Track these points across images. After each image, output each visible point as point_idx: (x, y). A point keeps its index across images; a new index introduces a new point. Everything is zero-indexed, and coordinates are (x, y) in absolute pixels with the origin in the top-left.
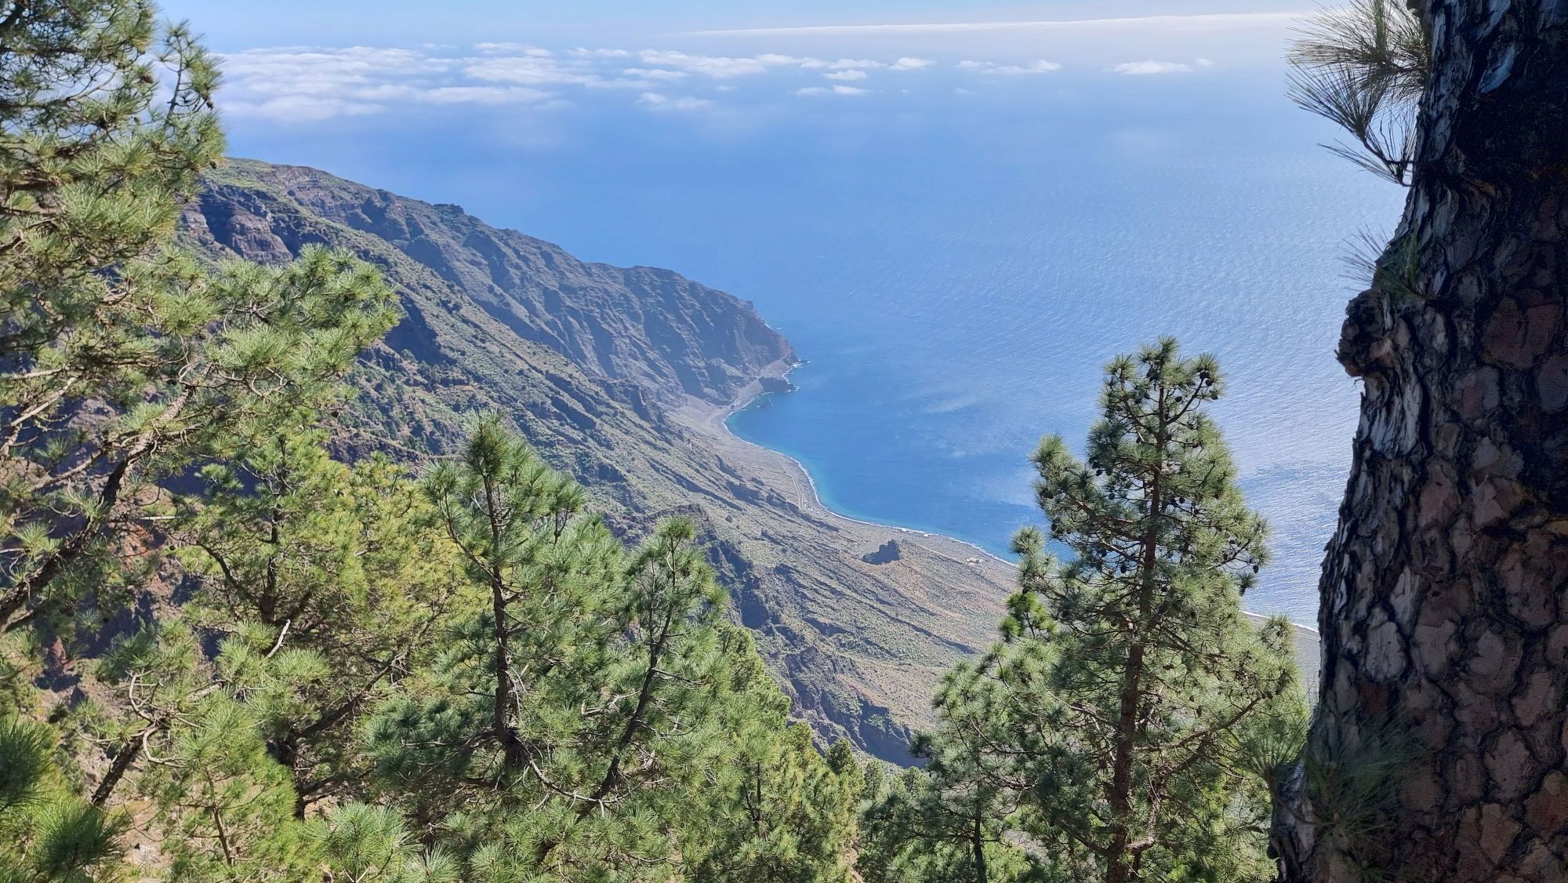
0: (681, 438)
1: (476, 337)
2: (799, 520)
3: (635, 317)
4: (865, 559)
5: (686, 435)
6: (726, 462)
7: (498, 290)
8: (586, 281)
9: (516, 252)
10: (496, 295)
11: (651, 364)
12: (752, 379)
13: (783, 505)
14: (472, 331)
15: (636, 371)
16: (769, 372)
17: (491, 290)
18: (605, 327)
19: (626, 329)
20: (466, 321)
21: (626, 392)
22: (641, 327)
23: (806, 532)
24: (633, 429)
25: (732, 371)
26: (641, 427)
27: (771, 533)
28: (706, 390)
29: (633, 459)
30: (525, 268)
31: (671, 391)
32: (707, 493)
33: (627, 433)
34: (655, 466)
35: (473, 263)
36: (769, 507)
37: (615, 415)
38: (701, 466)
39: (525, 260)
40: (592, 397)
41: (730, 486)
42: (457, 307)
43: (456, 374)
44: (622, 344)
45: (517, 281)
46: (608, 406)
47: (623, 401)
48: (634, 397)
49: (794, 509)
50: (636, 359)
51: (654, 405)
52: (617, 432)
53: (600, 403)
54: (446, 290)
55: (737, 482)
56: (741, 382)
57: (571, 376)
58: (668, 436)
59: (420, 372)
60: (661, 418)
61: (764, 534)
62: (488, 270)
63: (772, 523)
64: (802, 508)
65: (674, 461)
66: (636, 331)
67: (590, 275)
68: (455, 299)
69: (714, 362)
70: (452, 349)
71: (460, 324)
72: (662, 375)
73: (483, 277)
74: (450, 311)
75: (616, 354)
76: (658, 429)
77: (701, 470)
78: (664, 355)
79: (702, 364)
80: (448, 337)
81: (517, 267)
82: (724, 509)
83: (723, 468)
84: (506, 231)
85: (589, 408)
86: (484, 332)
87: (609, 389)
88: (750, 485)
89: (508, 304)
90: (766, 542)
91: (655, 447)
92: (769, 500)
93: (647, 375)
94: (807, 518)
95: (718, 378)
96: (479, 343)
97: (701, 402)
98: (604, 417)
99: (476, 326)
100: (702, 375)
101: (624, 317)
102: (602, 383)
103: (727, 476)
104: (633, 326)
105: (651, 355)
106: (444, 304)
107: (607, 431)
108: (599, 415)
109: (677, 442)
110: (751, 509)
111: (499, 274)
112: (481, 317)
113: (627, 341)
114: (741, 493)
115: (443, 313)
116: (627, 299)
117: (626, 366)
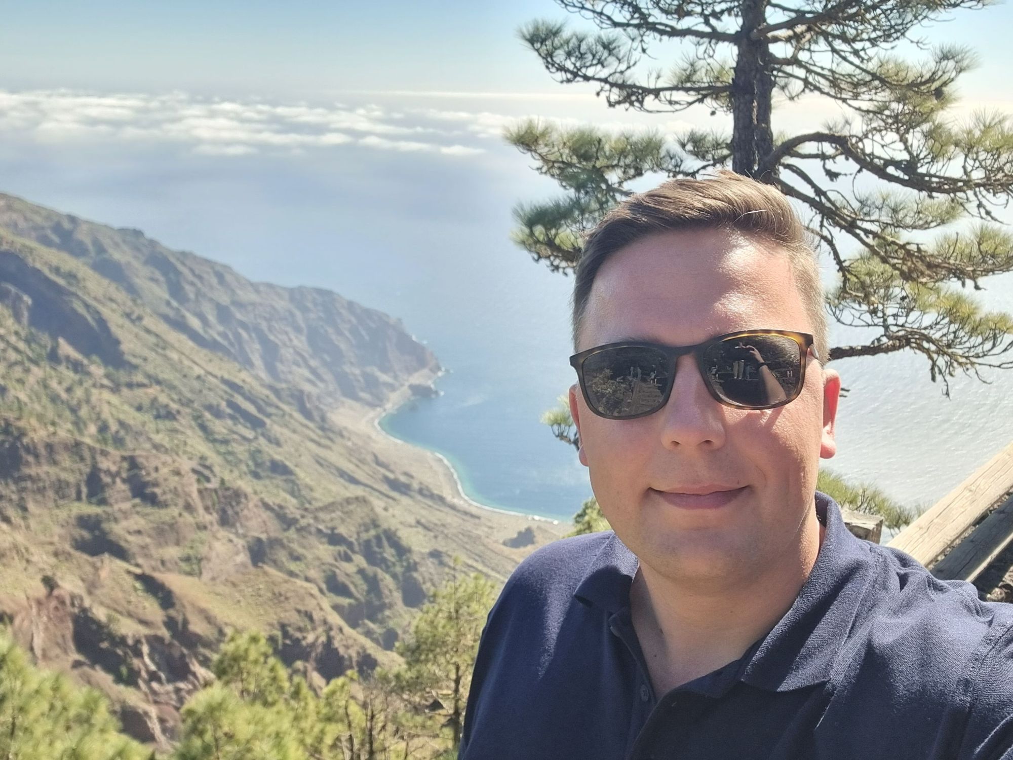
0: (342, 436)
1: (157, 345)
2: (447, 510)
3: (298, 330)
4: (505, 544)
5: (345, 433)
6: (382, 458)
7: (175, 304)
8: (254, 297)
9: (192, 271)
10: (172, 308)
11: (313, 371)
12: (402, 385)
13: (432, 496)
14: (152, 340)
15: (299, 377)
16: (418, 379)
17: (168, 303)
18: (272, 338)
19: (291, 340)
20: (148, 331)
21: (292, 396)
22: (304, 338)
23: (452, 519)
24: (300, 428)
25: (384, 378)
26: (307, 427)
27: (423, 521)
28: (362, 395)
29: (300, 456)
30: (199, 285)
31: (330, 394)
32: (366, 485)
33: (294, 431)
34: (320, 462)
35: (153, 280)
36: (419, 497)
37: (283, 415)
38: (360, 461)
39: (200, 277)
40: (263, 400)
41: (387, 480)
42: (140, 318)
43: (139, 378)
44: (287, 353)
45: (192, 296)
46: (277, 407)
47: (289, 403)
48: (300, 400)
49: (441, 499)
50: (299, 366)
51: (317, 408)
52: (285, 431)
53: (271, 405)
54: (130, 303)
55: (391, 476)
56: (392, 388)
57: (244, 381)
58: (331, 435)
59: (107, 376)
60: (323, 419)
61: (418, 522)
62: (165, 286)
63: (424, 512)
64: (449, 498)
65: (335, 456)
66: (300, 342)
67: (257, 291)
68: (137, 312)
69: (368, 369)
70: (135, 356)
71: (142, 334)
72: (322, 380)
73: (161, 292)
74: (133, 321)
75: (282, 362)
76: (322, 429)
77: (360, 465)
78: (325, 363)
79: (357, 371)
80: (132, 346)
81: (192, 284)
82: (381, 499)
83: (378, 463)
84: (184, 254)
85: (260, 409)
86: (164, 341)
87: (276, 392)
88: (403, 479)
89: (183, 317)
90: (420, 529)
91: (319, 444)
92: (421, 492)
93: (309, 381)
94: (453, 507)
95: (371, 384)
96: (160, 351)
97: (357, 405)
98: (274, 418)
99: (157, 336)
100: (358, 381)
101: (289, 329)
102: (271, 388)
103: (383, 471)
104: (297, 337)
105: (313, 363)
106: (128, 316)
107: (277, 430)
108: (269, 415)
109: (338, 440)
110: (405, 500)
111: (176, 290)
112: (162, 328)
113: (291, 350)
114: (395, 485)
115: (127, 324)
116: (292, 314)
117: (290, 372)
